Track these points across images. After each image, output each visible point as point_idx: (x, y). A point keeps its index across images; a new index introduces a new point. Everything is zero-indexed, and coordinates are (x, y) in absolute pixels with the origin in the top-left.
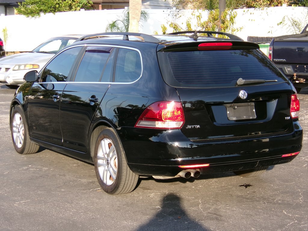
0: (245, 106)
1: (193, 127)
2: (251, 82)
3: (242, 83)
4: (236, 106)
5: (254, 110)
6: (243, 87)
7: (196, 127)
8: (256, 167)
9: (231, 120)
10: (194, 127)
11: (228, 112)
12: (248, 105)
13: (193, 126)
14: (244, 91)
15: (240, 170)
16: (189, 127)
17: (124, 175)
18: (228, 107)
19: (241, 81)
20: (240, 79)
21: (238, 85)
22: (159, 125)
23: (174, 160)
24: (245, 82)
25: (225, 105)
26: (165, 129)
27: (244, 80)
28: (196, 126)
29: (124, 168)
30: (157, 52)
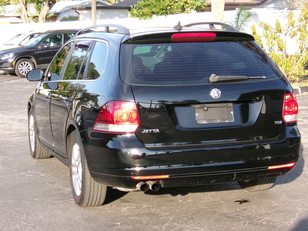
0: (220, 107)
1: (150, 132)
2: (228, 78)
3: (216, 80)
4: (206, 107)
5: (232, 113)
6: (216, 85)
7: (154, 132)
8: (234, 181)
9: (200, 123)
10: (152, 131)
11: (197, 115)
12: (224, 107)
13: (150, 130)
14: (217, 89)
15: (212, 183)
16: (146, 131)
17: (88, 185)
18: (197, 108)
19: (213, 78)
20: (213, 75)
21: (212, 83)
22: (112, 128)
23: (130, 169)
24: (219, 79)
25: (193, 105)
26: (121, 133)
27: (218, 77)
28: (154, 130)
29: (87, 178)
30: (121, 44)
